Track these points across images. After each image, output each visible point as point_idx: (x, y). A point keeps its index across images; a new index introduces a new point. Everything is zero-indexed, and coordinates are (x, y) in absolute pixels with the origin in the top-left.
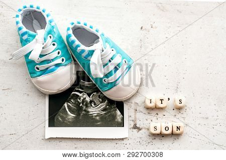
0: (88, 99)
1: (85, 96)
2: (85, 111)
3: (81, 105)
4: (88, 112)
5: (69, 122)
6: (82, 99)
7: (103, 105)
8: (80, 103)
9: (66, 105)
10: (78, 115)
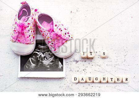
0: (43, 56)
1: (41, 54)
2: (41, 62)
3: (39, 59)
4: (43, 63)
5: (32, 69)
6: (39, 55)
7: (51, 59)
8: (38, 58)
9: (30, 59)
10: (37, 65)
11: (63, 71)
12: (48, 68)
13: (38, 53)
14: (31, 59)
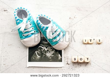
11: (62, 62)
12: (50, 59)
13: (43, 47)
14: (37, 52)
